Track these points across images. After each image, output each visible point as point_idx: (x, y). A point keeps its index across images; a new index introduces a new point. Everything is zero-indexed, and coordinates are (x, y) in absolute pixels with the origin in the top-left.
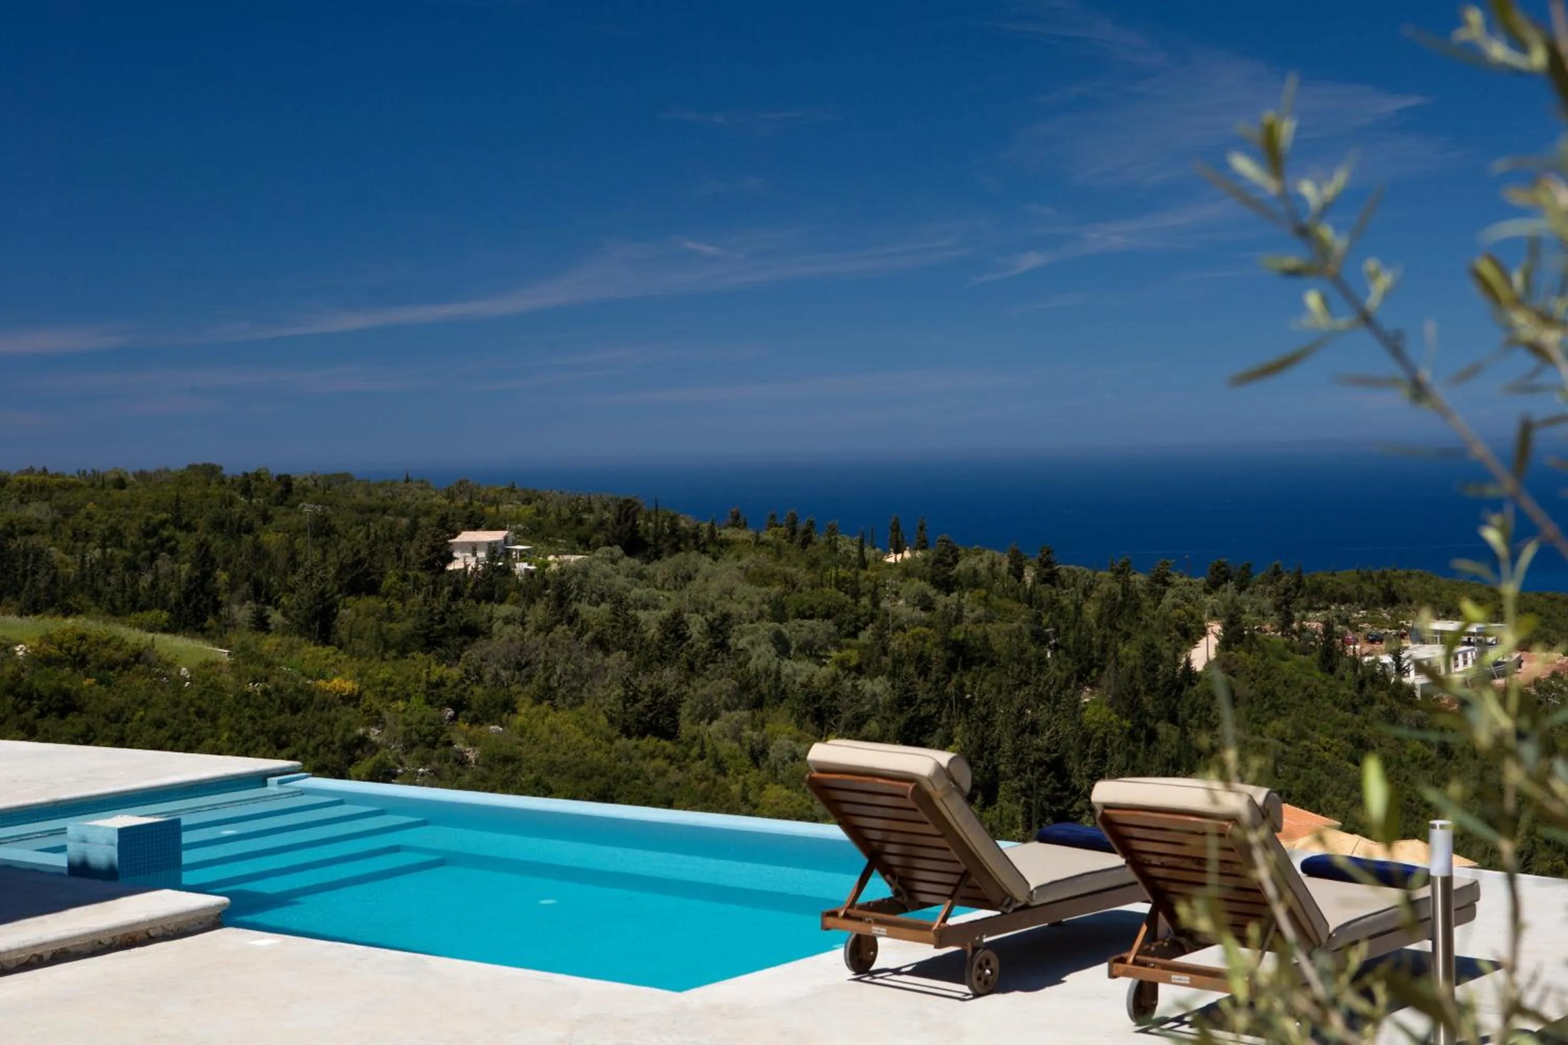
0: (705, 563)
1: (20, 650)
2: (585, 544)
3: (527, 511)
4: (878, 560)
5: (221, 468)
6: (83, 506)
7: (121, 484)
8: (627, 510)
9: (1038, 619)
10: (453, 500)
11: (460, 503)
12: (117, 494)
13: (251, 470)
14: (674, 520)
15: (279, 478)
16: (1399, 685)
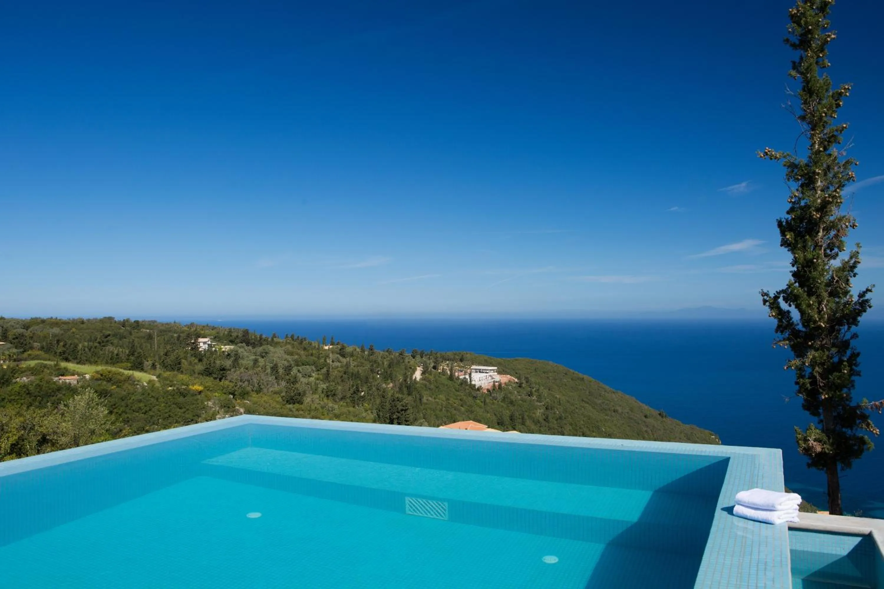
0: (271, 349)
1: (88, 376)
2: (232, 342)
3: (214, 332)
4: (322, 347)
5: (114, 318)
6: (71, 329)
7: (83, 322)
8: (246, 332)
9: (372, 365)
10: (191, 329)
11: (192, 330)
12: (82, 326)
13: (125, 319)
14: (261, 336)
15: (135, 322)
16: (471, 384)
